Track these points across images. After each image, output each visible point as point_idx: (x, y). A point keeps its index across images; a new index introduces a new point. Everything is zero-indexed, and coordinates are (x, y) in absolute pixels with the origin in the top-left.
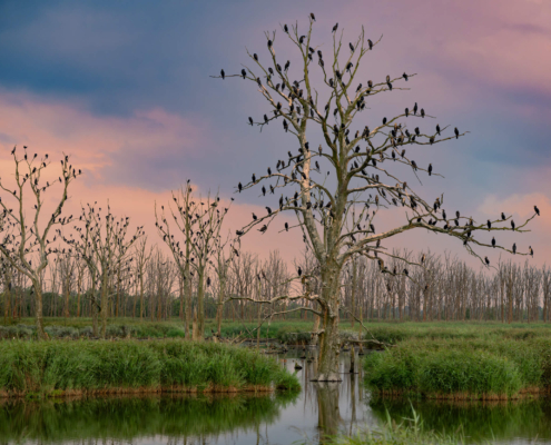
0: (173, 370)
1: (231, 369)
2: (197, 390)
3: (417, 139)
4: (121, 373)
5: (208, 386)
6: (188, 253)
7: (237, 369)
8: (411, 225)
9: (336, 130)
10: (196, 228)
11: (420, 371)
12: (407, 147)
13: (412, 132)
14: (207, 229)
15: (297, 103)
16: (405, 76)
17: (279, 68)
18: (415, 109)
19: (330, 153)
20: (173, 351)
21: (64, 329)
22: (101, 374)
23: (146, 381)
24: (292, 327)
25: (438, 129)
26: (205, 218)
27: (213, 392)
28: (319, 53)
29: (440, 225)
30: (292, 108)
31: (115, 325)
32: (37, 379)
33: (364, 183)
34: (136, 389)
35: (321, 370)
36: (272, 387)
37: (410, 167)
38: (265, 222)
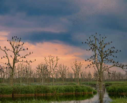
0: (77, 90)
1: (86, 90)
2: (81, 93)
3: (114, 52)
4: (69, 90)
5: (82, 93)
6: (76, 71)
7: (87, 90)
8: (113, 66)
9: (101, 51)
10: (77, 67)
11: (117, 89)
12: (112, 53)
13: (113, 51)
14: (79, 67)
15: (94, 47)
16: (111, 42)
17: (91, 41)
18: (113, 47)
19: (100, 55)
20: (77, 87)
21: (57, 84)
22: (66, 91)
23: (73, 92)
24: (93, 83)
25: (117, 50)
26: (79, 66)
27: (83, 93)
28: (98, 39)
29: (118, 66)
30: (94, 48)
31: (65, 83)
32: (56, 92)
33: (106, 59)
34: (71, 93)
35: (100, 90)
36: (93, 92)
37: (113, 57)
38: (90, 66)
